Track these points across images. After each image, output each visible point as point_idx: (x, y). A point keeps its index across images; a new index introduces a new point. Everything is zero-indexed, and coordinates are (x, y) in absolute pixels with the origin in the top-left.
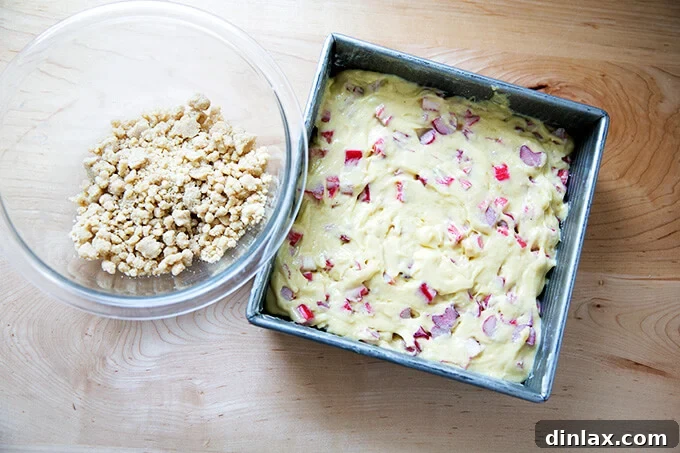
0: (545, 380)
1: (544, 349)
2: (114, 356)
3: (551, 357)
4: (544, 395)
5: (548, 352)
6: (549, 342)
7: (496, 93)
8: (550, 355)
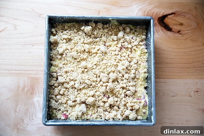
0: (152, 117)
1: (150, 106)
2: (26, 119)
3: (153, 109)
4: (153, 123)
5: (151, 107)
6: (151, 103)
7: (111, 20)
8: (152, 108)
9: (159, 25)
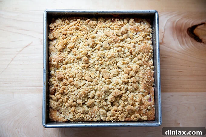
9: (189, 36)
